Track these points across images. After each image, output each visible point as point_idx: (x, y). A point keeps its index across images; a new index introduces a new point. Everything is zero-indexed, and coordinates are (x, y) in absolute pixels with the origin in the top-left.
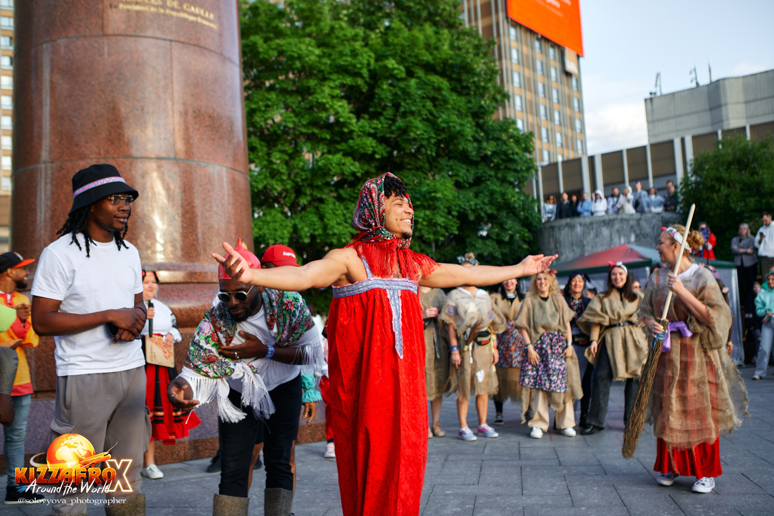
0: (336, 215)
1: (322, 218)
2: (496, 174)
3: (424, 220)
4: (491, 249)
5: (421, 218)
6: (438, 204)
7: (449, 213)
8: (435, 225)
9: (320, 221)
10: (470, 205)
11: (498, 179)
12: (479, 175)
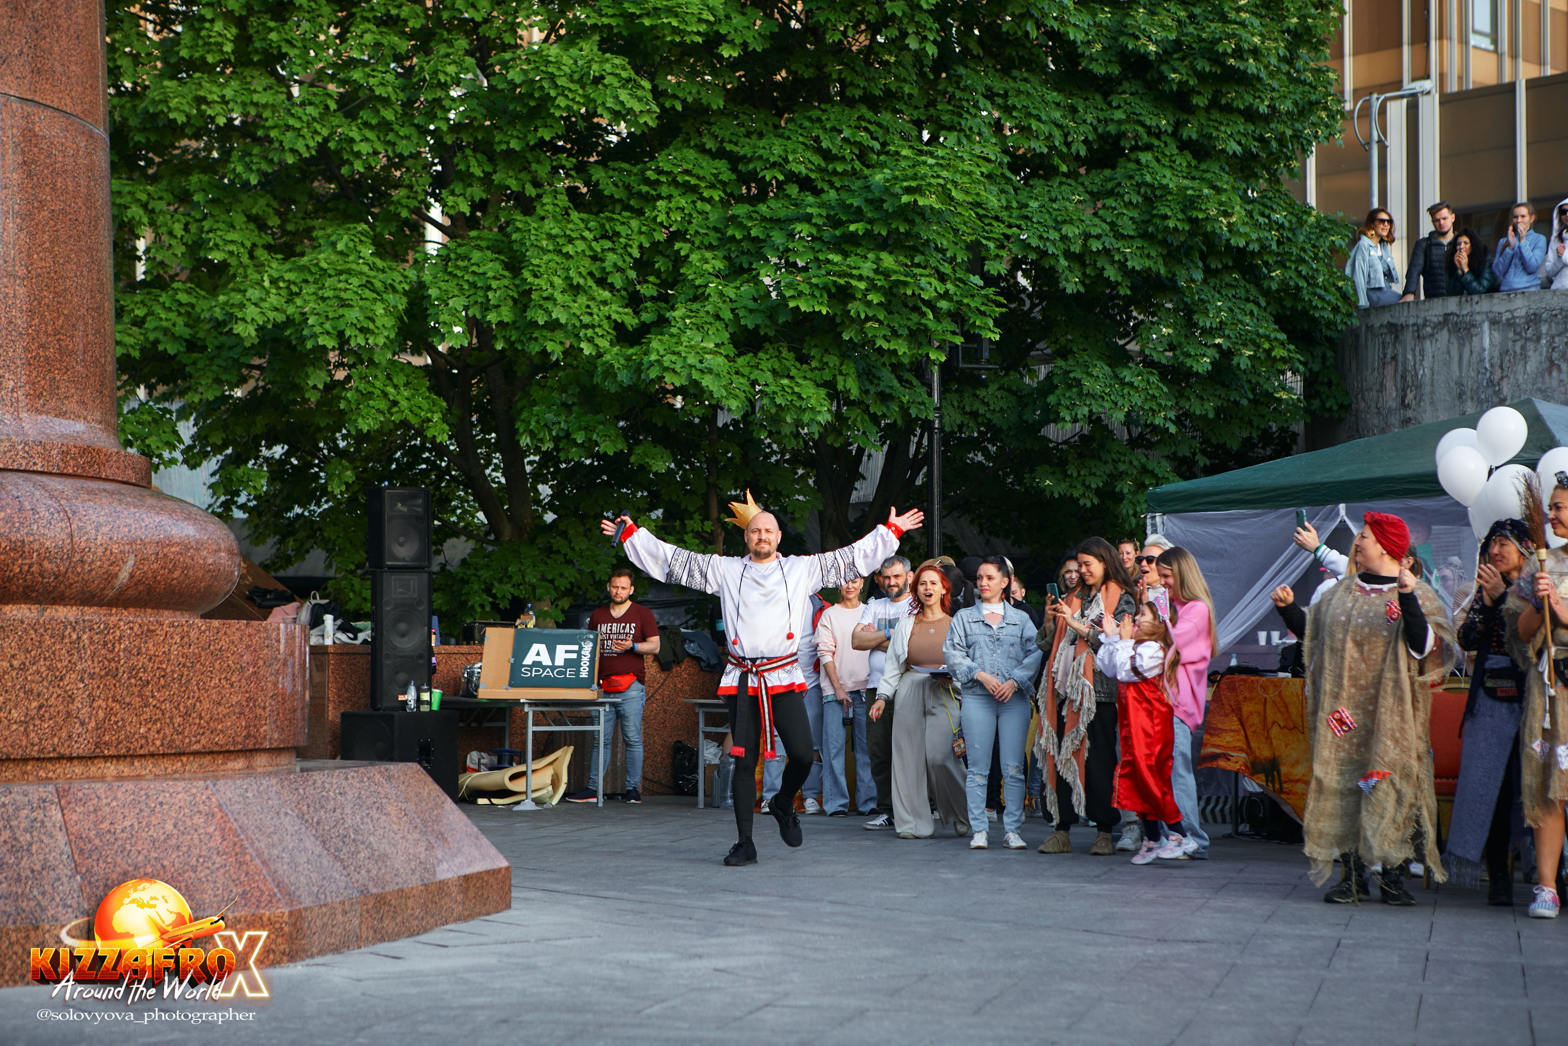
0: (567, 256)
1: (515, 264)
2: (1178, 125)
3: (873, 287)
4: (1137, 399)
5: (860, 278)
6: (930, 232)
7: (977, 264)
8: (915, 305)
9: (506, 273)
10: (1064, 238)
11: (1184, 146)
12: (1112, 128)
